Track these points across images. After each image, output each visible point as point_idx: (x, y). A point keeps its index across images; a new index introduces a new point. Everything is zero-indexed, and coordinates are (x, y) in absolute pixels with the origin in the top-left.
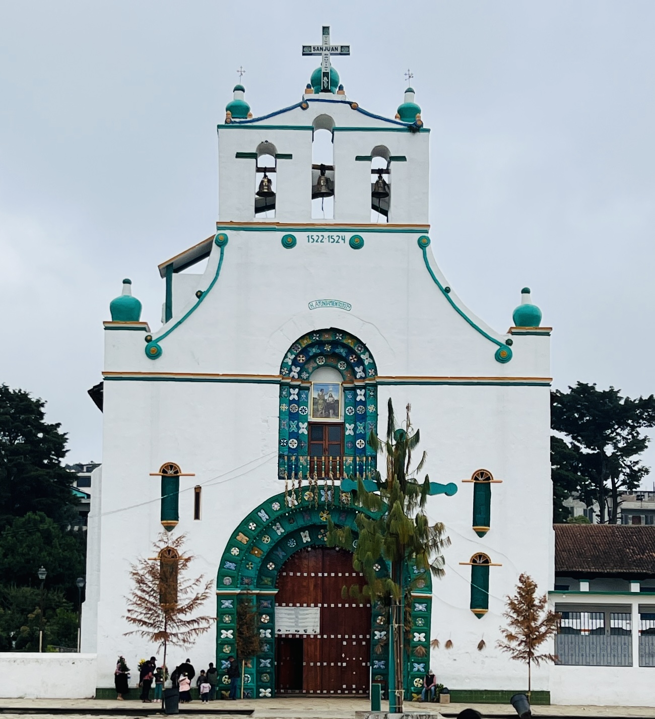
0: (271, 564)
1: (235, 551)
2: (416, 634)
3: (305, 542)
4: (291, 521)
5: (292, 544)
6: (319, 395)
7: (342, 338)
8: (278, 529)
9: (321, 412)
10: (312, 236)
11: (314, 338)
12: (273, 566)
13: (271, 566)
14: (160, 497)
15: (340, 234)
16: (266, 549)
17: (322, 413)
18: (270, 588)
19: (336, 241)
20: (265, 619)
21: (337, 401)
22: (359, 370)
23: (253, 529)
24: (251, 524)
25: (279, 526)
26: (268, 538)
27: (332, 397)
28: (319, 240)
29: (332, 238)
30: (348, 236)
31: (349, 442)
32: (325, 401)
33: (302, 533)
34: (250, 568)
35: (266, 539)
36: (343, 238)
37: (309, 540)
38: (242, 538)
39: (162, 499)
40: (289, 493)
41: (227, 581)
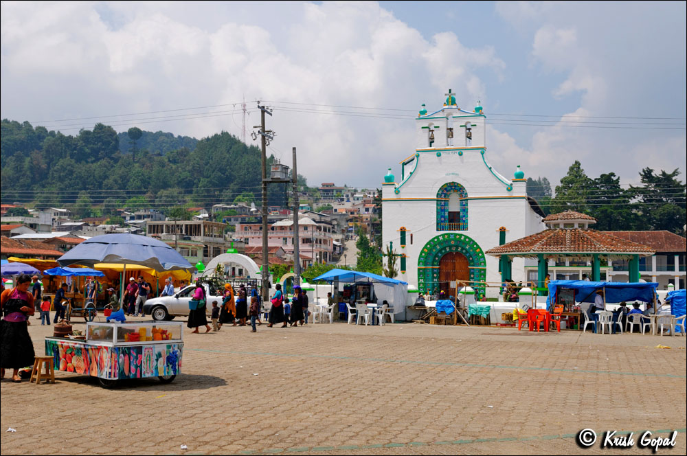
1: (423, 255)
3: (448, 251)
4: (442, 244)
5: (443, 251)
7: (456, 185)
10: (446, 153)
11: (448, 185)
13: (437, 259)
15: (455, 151)
16: (434, 253)
18: (437, 266)
19: (454, 154)
20: (435, 275)
22: (463, 195)
25: (438, 246)
28: (449, 154)
29: (452, 153)
30: (458, 152)
33: (446, 248)
34: (429, 260)
35: (434, 250)
36: (456, 153)
38: (426, 250)
39: (401, 238)
40: (440, 236)
41: (421, 263)
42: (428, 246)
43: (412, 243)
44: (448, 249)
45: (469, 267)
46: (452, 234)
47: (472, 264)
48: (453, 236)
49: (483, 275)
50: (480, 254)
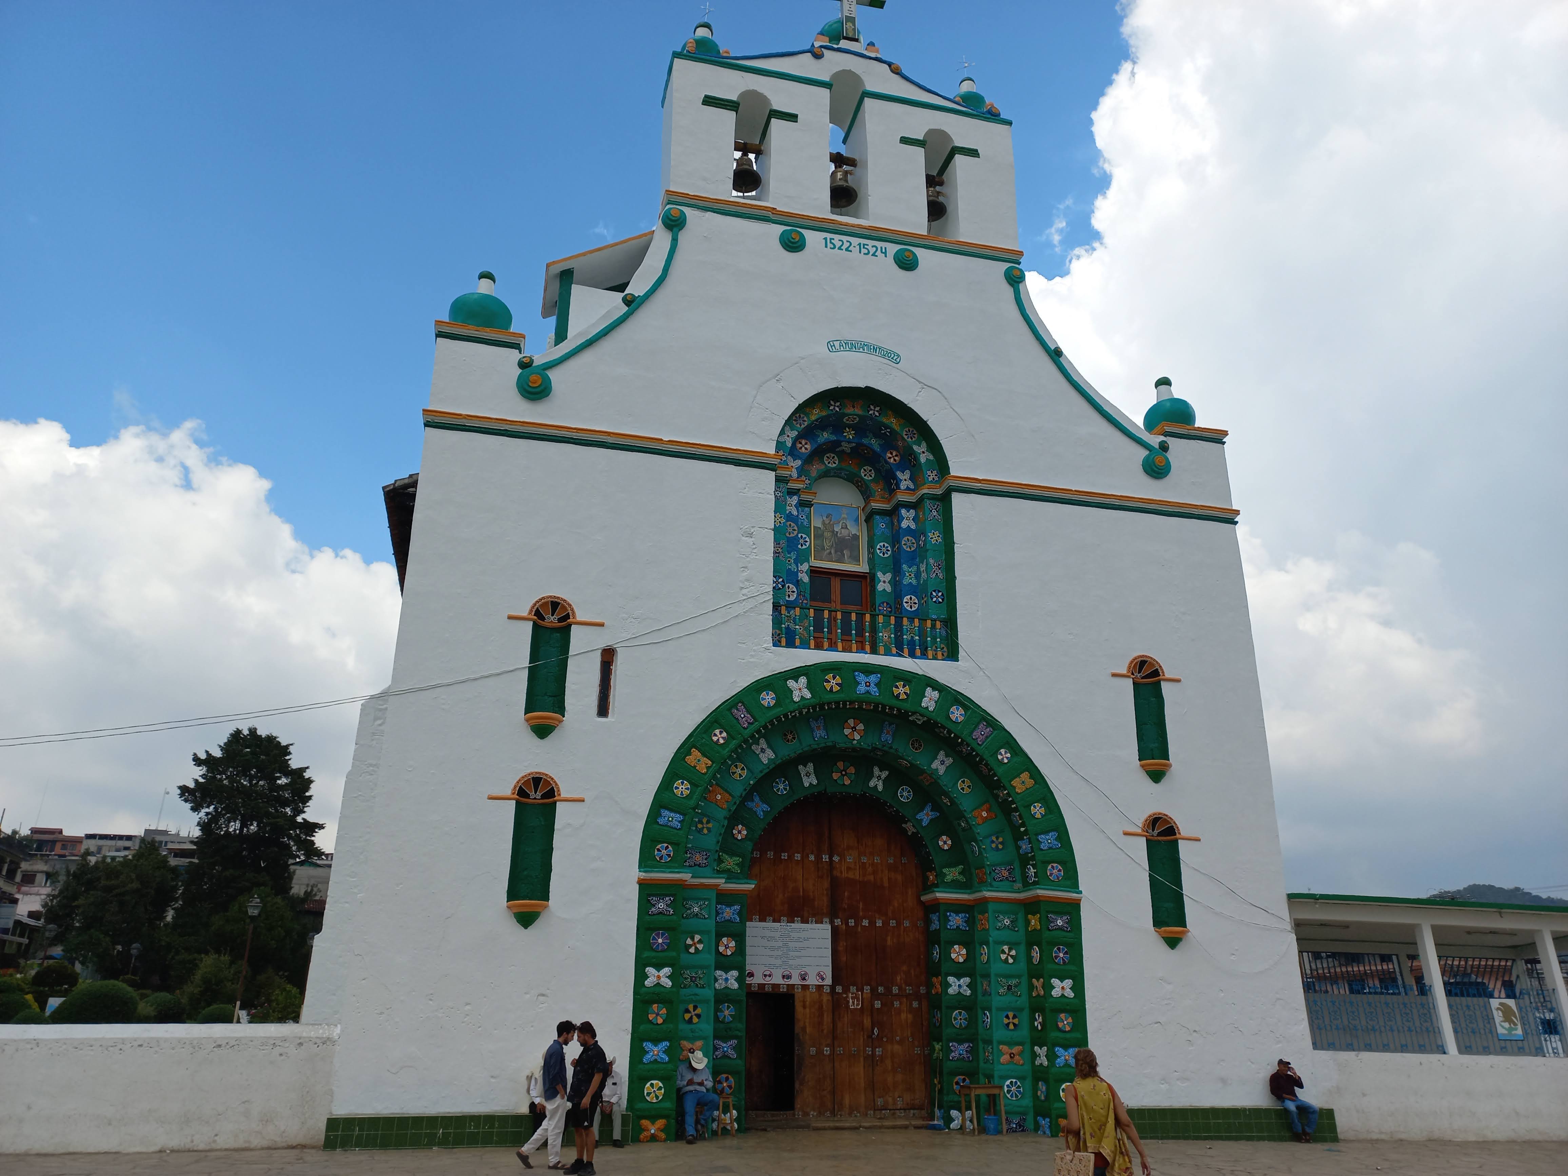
0: (740, 827)
1: (682, 788)
2: (1055, 982)
3: (806, 784)
4: (790, 737)
5: (781, 787)
6: (824, 523)
7: (880, 414)
8: (763, 751)
9: (828, 551)
10: (831, 239)
11: (832, 408)
12: (745, 832)
13: (740, 832)
14: (526, 664)
15: (879, 244)
16: (738, 790)
17: (830, 553)
18: (738, 878)
19: (871, 254)
20: (727, 947)
21: (856, 538)
22: (904, 478)
23: (722, 741)
24: (717, 732)
25: (765, 746)
26: (743, 769)
27: (847, 528)
28: (844, 247)
29: (864, 248)
30: (892, 249)
31: (883, 603)
32: (834, 534)
33: (801, 767)
34: (705, 831)
35: (739, 771)
36: (884, 251)
37: (815, 782)
38: (698, 761)
39: (530, 669)
40: (795, 674)
41: (664, 852)
42: (719, 736)
43: (603, 710)
44: (809, 780)
45: (940, 895)
46: (868, 669)
47: (952, 874)
48: (875, 685)
49: (1061, 947)
50: (1035, 807)
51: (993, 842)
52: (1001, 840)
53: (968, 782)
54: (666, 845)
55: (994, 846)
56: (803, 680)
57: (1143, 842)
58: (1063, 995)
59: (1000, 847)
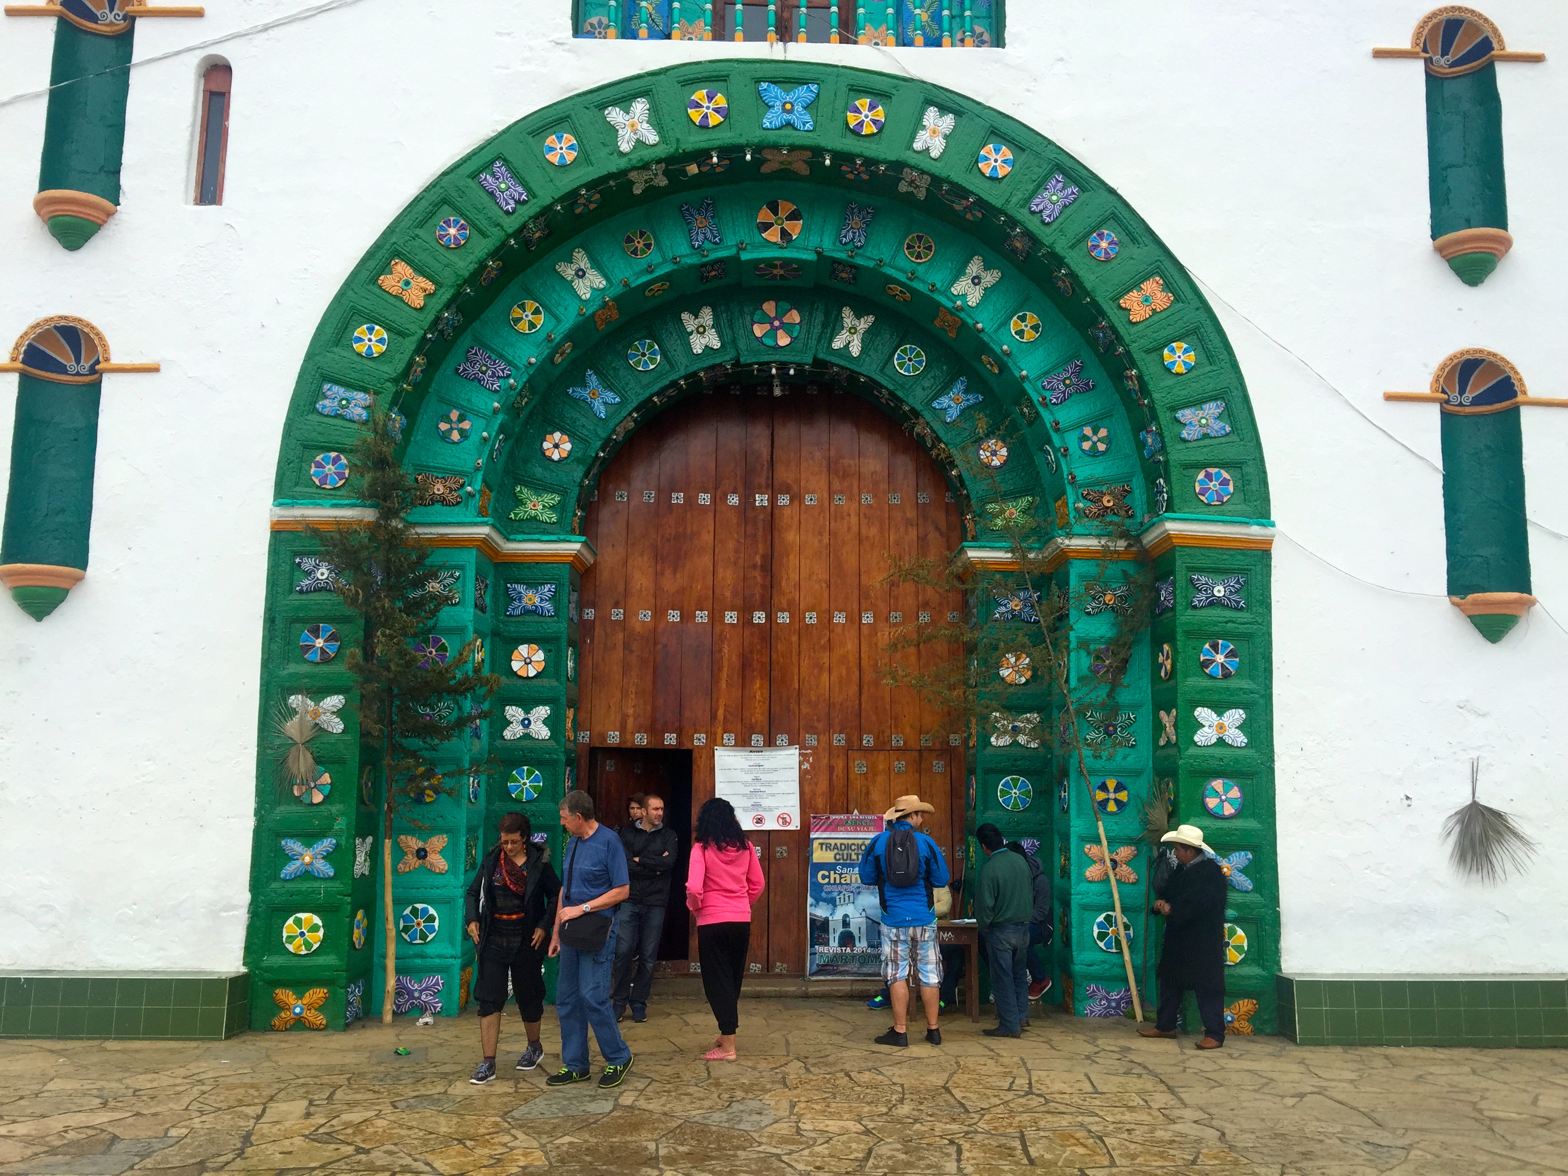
0: (557, 435)
1: (370, 339)
2: (1203, 714)
3: (698, 349)
4: (634, 241)
5: (645, 359)
8: (581, 274)
12: (568, 446)
13: (558, 446)
16: (526, 355)
18: (551, 533)
20: (528, 662)
23: (458, 242)
24: (444, 218)
25: (584, 264)
26: (537, 313)
33: (686, 317)
35: (528, 316)
37: (716, 344)
38: (407, 284)
40: (623, 91)
41: (330, 468)
42: (452, 231)
43: (209, 190)
44: (705, 340)
45: (980, 554)
46: (789, 75)
47: (1007, 512)
48: (805, 108)
49: (1220, 642)
50: (1173, 350)
51: (1085, 438)
52: (1103, 433)
53: (1032, 319)
54: (333, 454)
55: (1086, 445)
56: (640, 107)
57: (1432, 415)
58: (1221, 742)
59: (1102, 447)
